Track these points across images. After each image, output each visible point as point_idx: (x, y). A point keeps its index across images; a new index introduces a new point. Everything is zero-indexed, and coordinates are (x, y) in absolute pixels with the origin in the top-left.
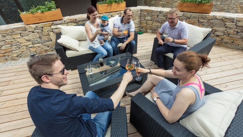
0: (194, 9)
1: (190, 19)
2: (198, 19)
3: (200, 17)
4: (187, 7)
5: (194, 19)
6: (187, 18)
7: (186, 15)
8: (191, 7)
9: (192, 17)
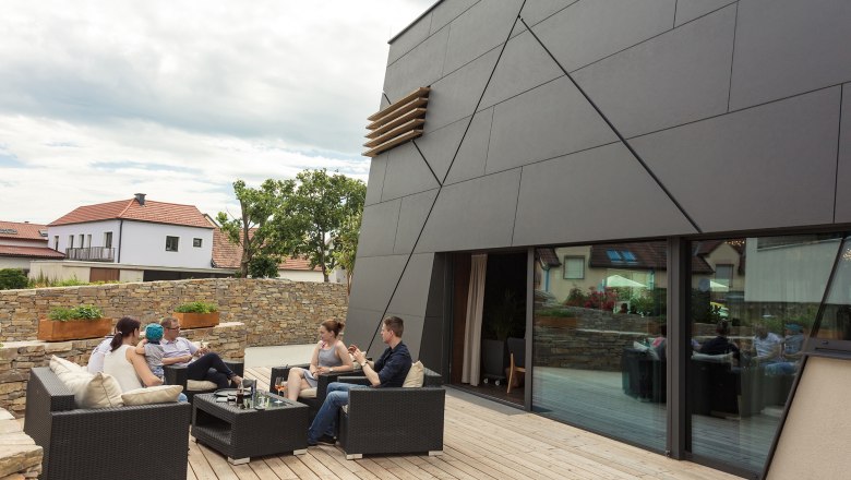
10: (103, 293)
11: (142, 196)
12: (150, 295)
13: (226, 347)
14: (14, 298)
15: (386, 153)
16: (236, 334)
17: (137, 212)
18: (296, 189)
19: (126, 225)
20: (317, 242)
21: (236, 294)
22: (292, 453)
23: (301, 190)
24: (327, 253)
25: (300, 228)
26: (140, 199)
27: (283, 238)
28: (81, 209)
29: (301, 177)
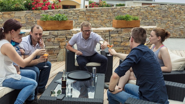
0: (57, 26)
1: (58, 37)
2: (65, 36)
3: (66, 33)
4: (50, 25)
5: (61, 37)
6: (54, 37)
7: (53, 34)
8: (54, 25)
9: (59, 35)
10: (110, 11)
12: (130, 12)
14: (78, 11)
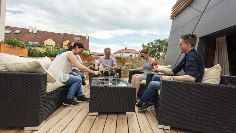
11: (126, 48)
13: (128, 69)
15: (178, 16)
16: (131, 66)
17: (126, 51)
18: (154, 44)
19: (124, 53)
20: (158, 55)
21: (136, 60)
22: (125, 113)
23: (155, 44)
24: (160, 57)
25: (154, 51)
26: (126, 49)
27: (151, 54)
28: (118, 51)
29: (155, 41)
